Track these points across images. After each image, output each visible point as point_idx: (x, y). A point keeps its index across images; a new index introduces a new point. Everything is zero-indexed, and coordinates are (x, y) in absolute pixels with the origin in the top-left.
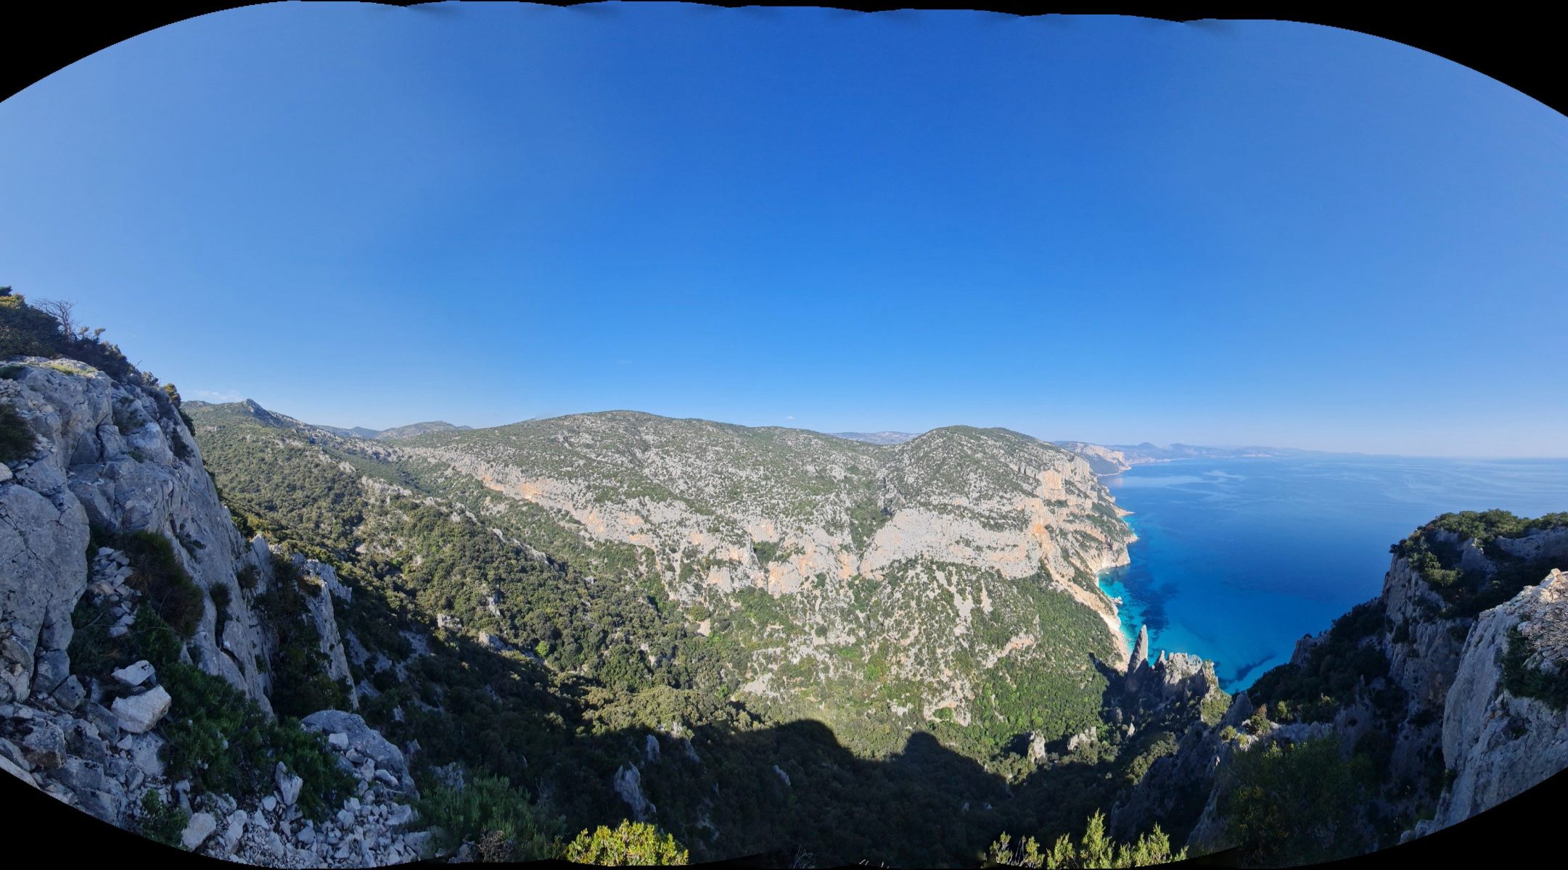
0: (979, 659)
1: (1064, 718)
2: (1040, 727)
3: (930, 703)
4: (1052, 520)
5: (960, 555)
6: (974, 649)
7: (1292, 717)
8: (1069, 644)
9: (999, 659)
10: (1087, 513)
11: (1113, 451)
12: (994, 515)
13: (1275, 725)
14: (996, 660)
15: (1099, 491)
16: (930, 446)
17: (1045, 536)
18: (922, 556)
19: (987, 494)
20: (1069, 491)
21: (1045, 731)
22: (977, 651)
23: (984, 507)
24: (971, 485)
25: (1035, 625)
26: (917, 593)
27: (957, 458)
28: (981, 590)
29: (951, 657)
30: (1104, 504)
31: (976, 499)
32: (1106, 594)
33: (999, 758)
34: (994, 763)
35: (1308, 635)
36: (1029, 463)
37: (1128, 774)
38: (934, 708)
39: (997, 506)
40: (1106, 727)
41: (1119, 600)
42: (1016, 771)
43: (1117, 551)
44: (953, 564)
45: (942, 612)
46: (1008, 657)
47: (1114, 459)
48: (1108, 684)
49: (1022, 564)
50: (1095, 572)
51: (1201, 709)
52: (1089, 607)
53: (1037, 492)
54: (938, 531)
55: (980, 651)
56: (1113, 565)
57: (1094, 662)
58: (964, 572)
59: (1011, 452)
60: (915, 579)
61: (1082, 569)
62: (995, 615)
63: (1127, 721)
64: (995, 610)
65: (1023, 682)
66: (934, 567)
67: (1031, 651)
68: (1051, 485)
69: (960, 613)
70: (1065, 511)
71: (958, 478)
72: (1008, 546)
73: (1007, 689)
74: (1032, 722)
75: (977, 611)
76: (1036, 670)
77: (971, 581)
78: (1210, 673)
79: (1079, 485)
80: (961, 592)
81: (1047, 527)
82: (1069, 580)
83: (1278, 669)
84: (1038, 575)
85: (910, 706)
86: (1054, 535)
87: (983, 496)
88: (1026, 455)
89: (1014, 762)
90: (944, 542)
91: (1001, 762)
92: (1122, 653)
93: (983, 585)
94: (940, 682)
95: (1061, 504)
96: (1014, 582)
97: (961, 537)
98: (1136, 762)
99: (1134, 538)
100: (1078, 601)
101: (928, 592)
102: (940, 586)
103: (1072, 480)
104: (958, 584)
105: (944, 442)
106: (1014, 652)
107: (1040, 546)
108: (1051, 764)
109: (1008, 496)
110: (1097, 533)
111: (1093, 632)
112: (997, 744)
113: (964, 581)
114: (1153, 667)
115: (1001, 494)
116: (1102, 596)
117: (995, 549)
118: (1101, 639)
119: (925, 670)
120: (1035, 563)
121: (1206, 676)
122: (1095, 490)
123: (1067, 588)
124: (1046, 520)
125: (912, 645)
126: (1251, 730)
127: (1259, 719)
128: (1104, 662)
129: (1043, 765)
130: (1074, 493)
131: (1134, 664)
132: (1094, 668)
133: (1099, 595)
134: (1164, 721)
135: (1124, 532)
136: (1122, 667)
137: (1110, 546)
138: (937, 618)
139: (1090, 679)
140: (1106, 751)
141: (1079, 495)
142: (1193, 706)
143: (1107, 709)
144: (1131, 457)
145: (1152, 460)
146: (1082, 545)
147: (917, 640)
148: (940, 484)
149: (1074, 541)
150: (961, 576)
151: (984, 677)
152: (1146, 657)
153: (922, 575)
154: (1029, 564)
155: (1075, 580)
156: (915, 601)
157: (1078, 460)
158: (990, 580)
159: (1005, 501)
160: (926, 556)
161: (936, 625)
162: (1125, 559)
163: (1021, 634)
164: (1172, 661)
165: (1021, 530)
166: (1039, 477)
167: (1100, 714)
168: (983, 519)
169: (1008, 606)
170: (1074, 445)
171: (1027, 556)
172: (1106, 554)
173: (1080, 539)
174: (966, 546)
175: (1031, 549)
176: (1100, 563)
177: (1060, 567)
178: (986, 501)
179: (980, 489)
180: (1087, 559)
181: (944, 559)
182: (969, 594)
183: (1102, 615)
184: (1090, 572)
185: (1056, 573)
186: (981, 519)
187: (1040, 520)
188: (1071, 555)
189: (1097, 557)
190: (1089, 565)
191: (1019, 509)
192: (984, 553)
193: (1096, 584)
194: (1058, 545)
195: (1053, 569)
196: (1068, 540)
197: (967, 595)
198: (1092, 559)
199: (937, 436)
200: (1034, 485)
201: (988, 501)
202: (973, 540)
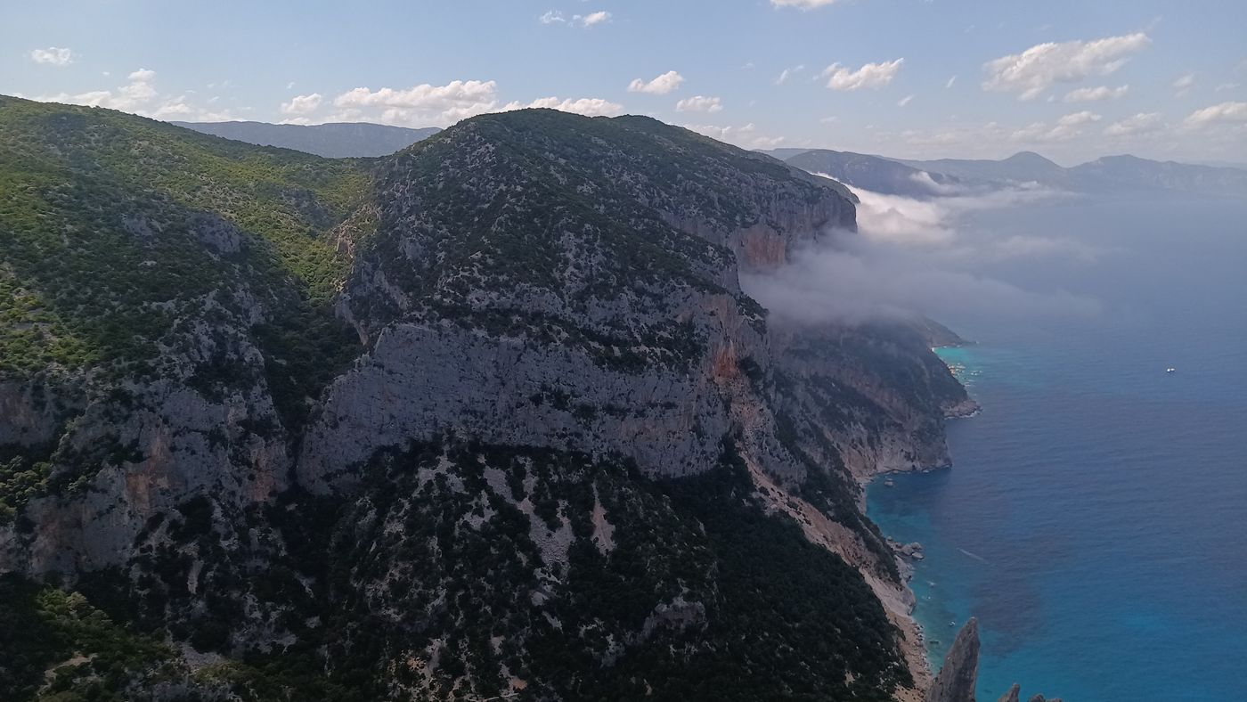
0: (587, 649)
4: (755, 348)
5: (543, 427)
6: (576, 630)
9: (628, 648)
12: (622, 334)
16: (461, 164)
17: (739, 384)
18: (451, 433)
19: (605, 286)
22: (581, 633)
23: (597, 313)
24: (566, 262)
25: (709, 580)
26: (440, 519)
27: (530, 196)
28: (591, 504)
29: (524, 651)
31: (579, 296)
39: (629, 312)
44: (526, 450)
45: (501, 559)
46: (649, 644)
49: (685, 445)
50: (858, 477)
52: (837, 558)
53: (724, 279)
54: (489, 374)
55: (589, 632)
56: (907, 465)
58: (551, 466)
59: (663, 181)
60: (435, 486)
61: (827, 468)
62: (622, 560)
64: (622, 545)
66: (482, 460)
67: (698, 635)
69: (543, 557)
71: (534, 246)
72: (653, 406)
75: (583, 552)
77: (567, 483)
80: (547, 513)
81: (744, 364)
84: (720, 473)
86: (760, 384)
87: (595, 289)
90: (503, 400)
92: (913, 668)
93: (596, 493)
96: (664, 485)
97: (544, 388)
99: (967, 406)
100: (813, 541)
101: (468, 517)
102: (496, 501)
104: (539, 490)
105: (497, 152)
106: (661, 634)
109: (655, 288)
110: (870, 387)
113: (553, 485)
115: (639, 283)
116: (872, 535)
117: (624, 413)
120: (711, 447)
123: (786, 508)
124: (741, 347)
133: (864, 534)
138: (490, 572)
146: (831, 414)
147: (443, 621)
148: (490, 261)
149: (811, 402)
150: (546, 474)
153: (453, 478)
154: (697, 447)
155: (806, 493)
156: (436, 538)
158: (611, 480)
159: (648, 301)
160: (461, 434)
161: (487, 585)
162: (938, 455)
165: (684, 368)
166: (732, 245)
169: (653, 540)
171: (694, 429)
172: (889, 439)
173: (825, 396)
174: (555, 406)
175: (704, 411)
176: (872, 459)
177: (771, 454)
178: (603, 301)
179: (587, 272)
180: (842, 445)
181: (504, 439)
182: (563, 515)
183: (868, 579)
184: (845, 479)
185: (761, 472)
186: (592, 344)
187: (728, 347)
188: (800, 433)
189: (865, 443)
190: (846, 460)
191: (679, 320)
192: (598, 421)
193: (858, 506)
194: (769, 407)
195: (755, 460)
196: (795, 399)
197: (559, 515)
198: (855, 447)
199: (477, 137)
200: (717, 261)
201: (607, 299)
202: (572, 392)
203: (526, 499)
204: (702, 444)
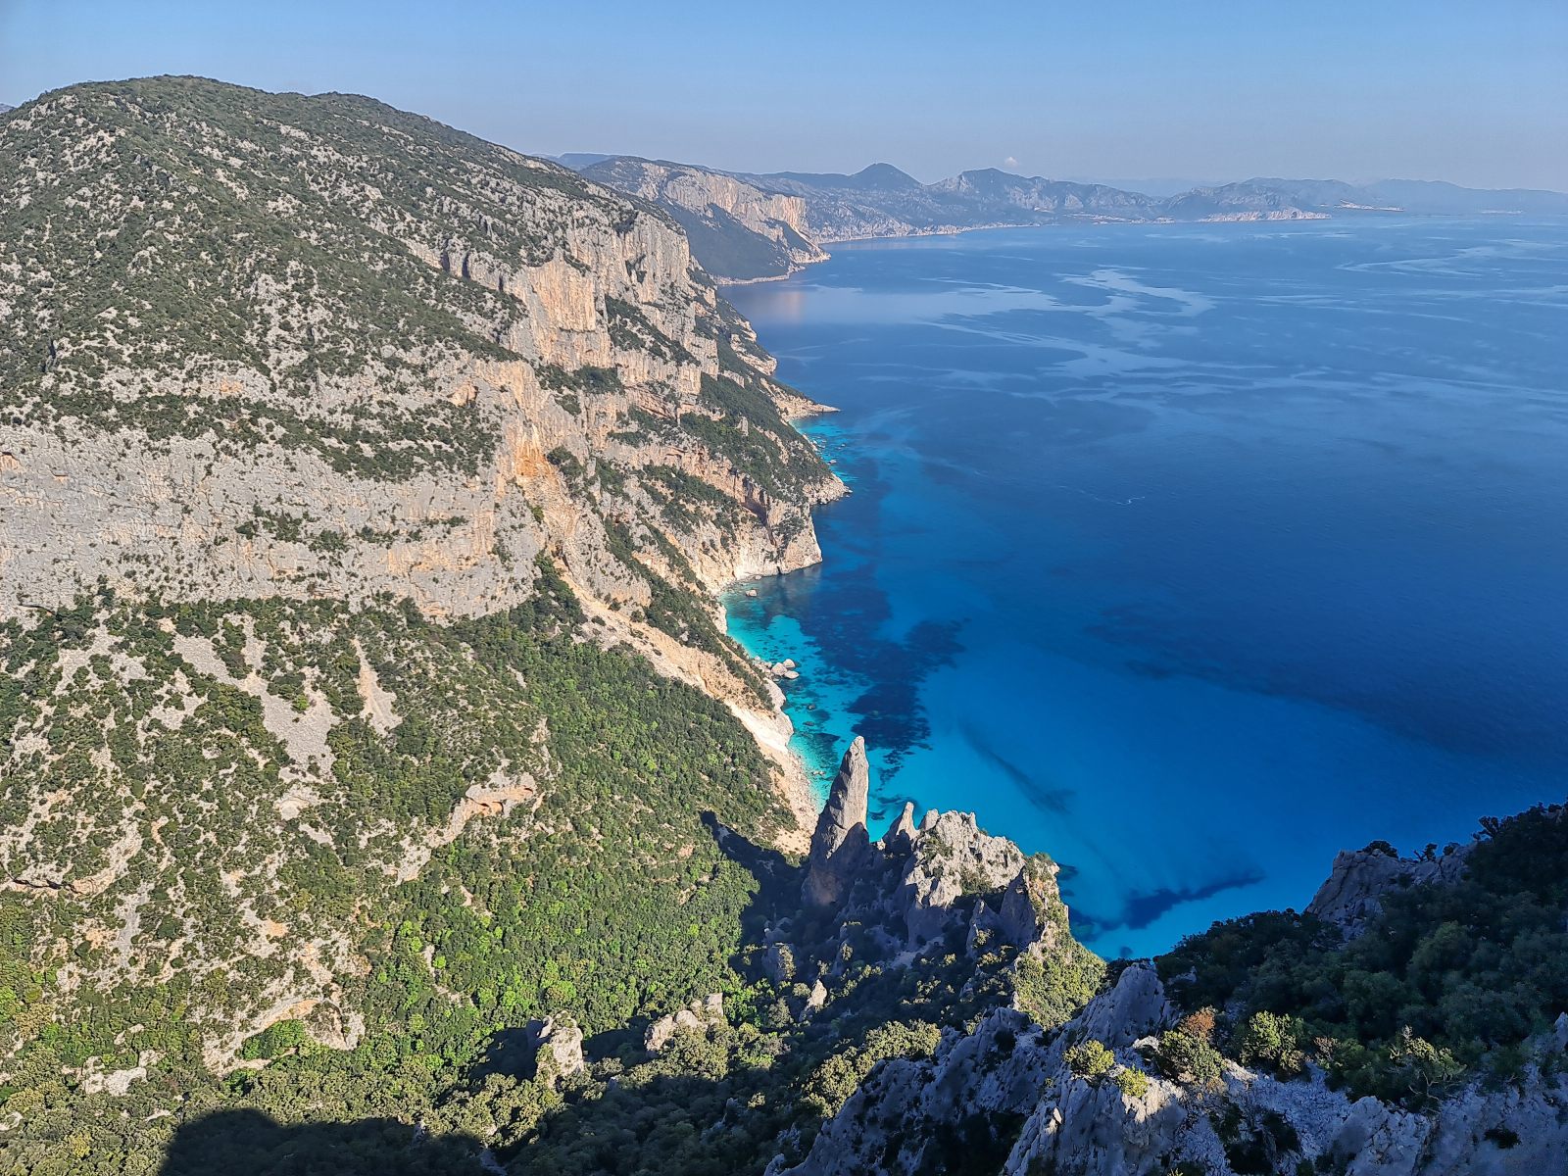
0: (375, 863)
1: (633, 979)
2: (568, 1006)
3: (221, 1029)
4: (568, 433)
5: (264, 570)
6: (355, 843)
7: (1294, 1064)
8: (642, 791)
9: (435, 852)
10: (684, 409)
11: (769, 193)
12: (373, 426)
13: (1240, 1072)
14: (426, 855)
15: (724, 338)
16: (56, 165)
17: (552, 485)
18: (108, 595)
19: (337, 354)
20: (621, 339)
21: (582, 1013)
22: (363, 844)
23: (331, 397)
24: (266, 320)
25: (537, 746)
26: (110, 723)
27: (188, 218)
28: (355, 670)
29: (277, 885)
30: (739, 380)
31: (296, 372)
32: (748, 652)
33: (459, 1095)
34: (445, 1109)
35: (1384, 847)
36: (476, 238)
37: (806, 1094)
38: (239, 1038)
39: (377, 393)
40: (750, 992)
41: (784, 667)
42: (506, 1114)
43: (782, 527)
44: (242, 606)
45: (221, 763)
46: (462, 841)
47: (772, 223)
48: (756, 887)
49: (484, 575)
50: (714, 590)
51: (1015, 978)
52: (697, 691)
53: (514, 340)
54: (161, 498)
55: (374, 842)
56: (771, 568)
57: (716, 835)
58: (286, 625)
59: (406, 196)
60: (92, 676)
61: (674, 582)
62: (408, 737)
63: (806, 975)
64: (410, 719)
65: (509, 902)
66: (167, 625)
67: (528, 819)
68: (559, 315)
69: (291, 751)
70: (612, 404)
71: (207, 296)
72: (432, 524)
73: (467, 927)
74: (543, 995)
75: (351, 734)
76: (547, 864)
77: (315, 647)
78: (1045, 890)
79: (656, 317)
80: (287, 688)
81: (555, 457)
82: (635, 617)
83: (1260, 918)
84: (538, 606)
85: (149, 1057)
86: (579, 480)
87: (320, 361)
88: (465, 210)
89: (499, 1096)
90: (191, 536)
91: (463, 1102)
92: (794, 807)
93: (361, 654)
94: (250, 963)
95: (599, 380)
96: (462, 630)
97: (257, 512)
98: (827, 1070)
99: (834, 489)
100: (663, 674)
101: (157, 712)
102: (199, 684)
103: (629, 297)
104: (270, 663)
105: (119, 146)
106: (477, 826)
107: (538, 518)
108: (603, 1085)
109: (414, 357)
110: (718, 475)
111: (712, 758)
112: (449, 1063)
113: (291, 651)
114: (881, 846)
115: (388, 351)
116: (735, 658)
117: (389, 538)
118: (735, 775)
119: (186, 947)
120: (525, 570)
121: (1033, 896)
122: (709, 336)
123: (629, 639)
124: (549, 434)
125: (121, 885)
126: (1162, 1066)
127: (1187, 1042)
128: (743, 834)
129: (581, 1089)
130: (639, 344)
131: (827, 838)
132: (715, 850)
133: (727, 658)
134: (912, 993)
135: (807, 470)
136: (794, 843)
137: (761, 515)
138: (207, 785)
139: (706, 879)
140: (750, 1046)
141: (655, 352)
142: (992, 969)
143: (752, 948)
144: (828, 217)
145: (901, 230)
146: (674, 514)
147: (138, 867)
148: (134, 322)
149: (647, 500)
150: (280, 637)
151: (394, 907)
152: (863, 819)
153: (120, 659)
154: (503, 574)
155: (652, 617)
156: (106, 751)
157: (648, 224)
158: (381, 634)
159: (406, 376)
160: (124, 591)
161: (205, 805)
162: (806, 551)
163: (496, 777)
164: (933, 832)
165: (471, 470)
166: (516, 287)
167: (735, 962)
168: (333, 442)
169: (451, 703)
170: (634, 168)
171: (496, 550)
172: (747, 537)
173: (665, 491)
174: (279, 537)
175: (507, 525)
176: (729, 565)
177: (603, 572)
178: (336, 378)
179: (303, 334)
180: (690, 552)
181: (202, 593)
182: (315, 688)
183: (736, 712)
184: (698, 592)
185: (592, 598)
186: (327, 442)
187: (530, 435)
188: (637, 542)
189: (719, 545)
190: (696, 569)
191: (457, 401)
192: (352, 552)
193: (717, 623)
194: (593, 511)
195: (582, 583)
196: (626, 497)
197: (308, 690)
198: (706, 552)
199: (80, 121)
200: (499, 315)
201: (341, 375)
202: (306, 515)
203: (252, 675)
204: (509, 570)
